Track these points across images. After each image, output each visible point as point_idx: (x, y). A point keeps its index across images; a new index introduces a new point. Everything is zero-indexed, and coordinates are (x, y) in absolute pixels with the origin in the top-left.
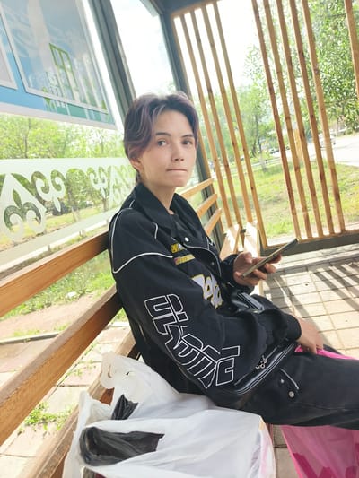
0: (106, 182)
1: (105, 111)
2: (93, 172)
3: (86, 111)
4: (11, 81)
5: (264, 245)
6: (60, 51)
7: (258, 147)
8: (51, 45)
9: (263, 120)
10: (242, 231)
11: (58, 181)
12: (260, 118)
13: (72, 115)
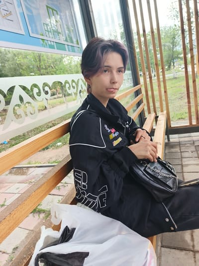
0: (76, 89)
1: (78, 46)
2: (68, 83)
3: (66, 46)
4: (21, 30)
5: (169, 126)
6: (53, 9)
7: (172, 64)
8: (47, 6)
9: (177, 47)
10: (156, 118)
11: (47, 89)
12: (176, 46)
13: (57, 49)
